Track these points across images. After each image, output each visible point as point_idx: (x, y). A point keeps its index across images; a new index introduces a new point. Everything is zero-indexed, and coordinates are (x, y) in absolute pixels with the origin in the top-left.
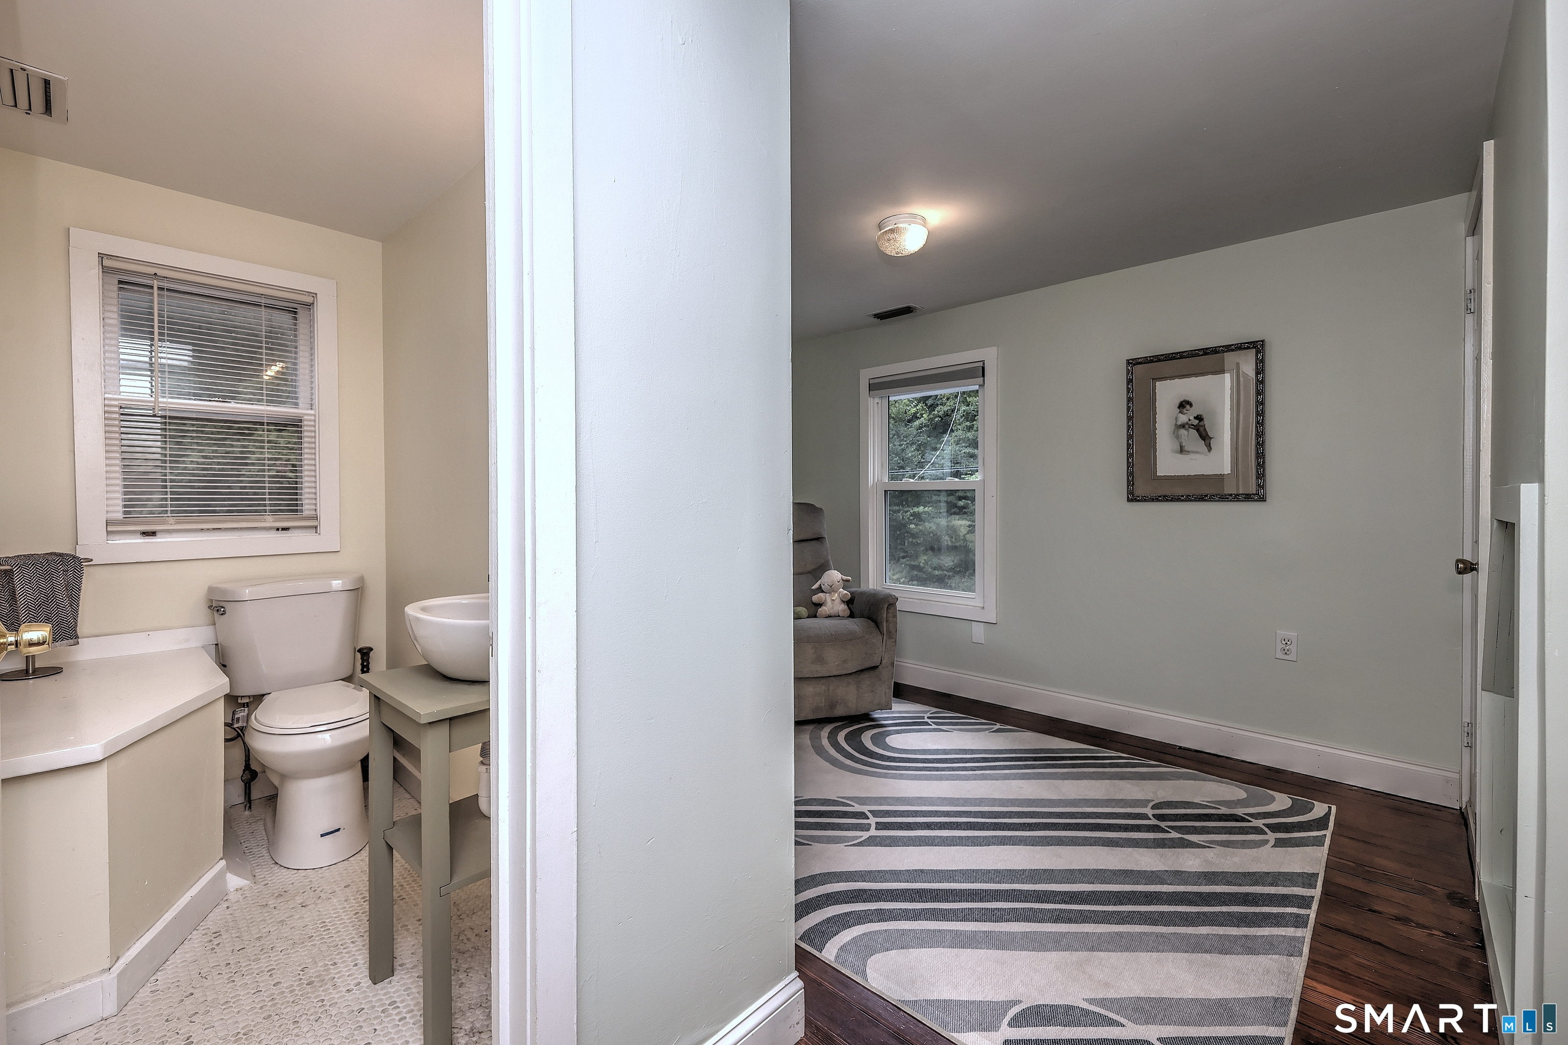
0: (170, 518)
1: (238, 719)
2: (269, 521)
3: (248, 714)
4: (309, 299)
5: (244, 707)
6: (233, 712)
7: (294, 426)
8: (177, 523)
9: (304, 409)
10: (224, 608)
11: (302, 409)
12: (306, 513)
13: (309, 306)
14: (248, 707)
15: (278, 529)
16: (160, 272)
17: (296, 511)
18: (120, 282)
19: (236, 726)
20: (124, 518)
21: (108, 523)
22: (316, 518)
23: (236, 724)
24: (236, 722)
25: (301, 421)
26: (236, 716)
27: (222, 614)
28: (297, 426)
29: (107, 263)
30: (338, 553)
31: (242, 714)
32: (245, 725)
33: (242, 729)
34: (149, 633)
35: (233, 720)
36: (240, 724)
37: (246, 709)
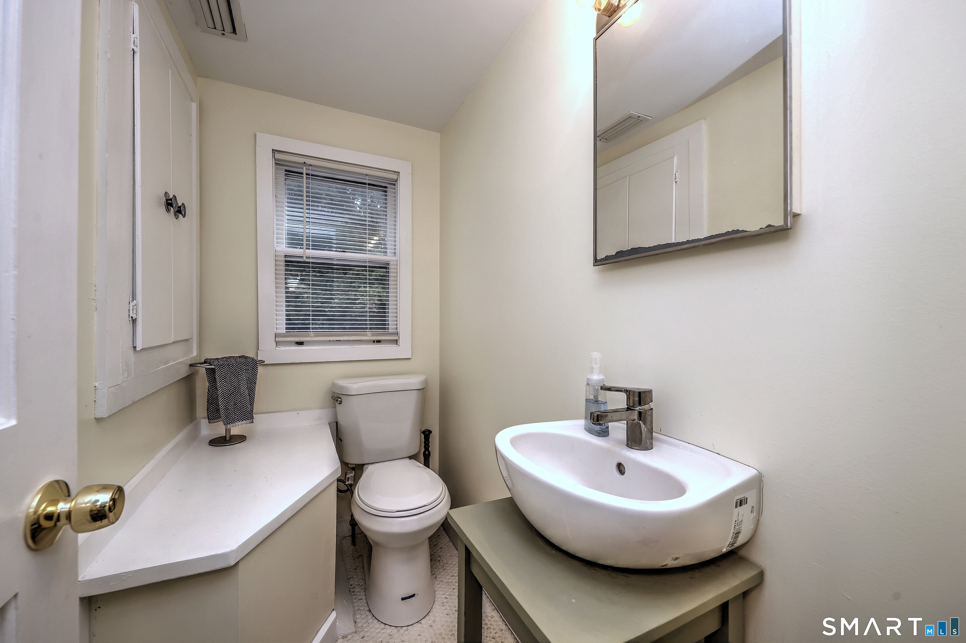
0: (311, 333)
1: (348, 478)
2: (369, 336)
3: (354, 475)
4: (394, 177)
5: (352, 470)
6: (346, 473)
7: (385, 267)
8: (315, 336)
9: (390, 256)
10: (341, 399)
11: (389, 256)
12: (390, 331)
13: (394, 183)
14: (354, 470)
15: (374, 342)
16: (309, 161)
17: (385, 329)
18: (286, 171)
19: (347, 483)
20: (286, 332)
21: (276, 335)
22: (397, 334)
23: (347, 482)
24: (347, 480)
25: (388, 264)
26: (348, 476)
27: (340, 403)
28: (386, 268)
29: (278, 156)
30: (410, 361)
31: (351, 475)
32: (352, 483)
33: (351, 485)
34: (299, 412)
35: (345, 479)
36: (350, 482)
37: (353, 472)
